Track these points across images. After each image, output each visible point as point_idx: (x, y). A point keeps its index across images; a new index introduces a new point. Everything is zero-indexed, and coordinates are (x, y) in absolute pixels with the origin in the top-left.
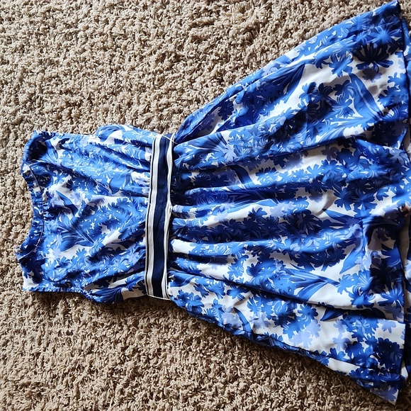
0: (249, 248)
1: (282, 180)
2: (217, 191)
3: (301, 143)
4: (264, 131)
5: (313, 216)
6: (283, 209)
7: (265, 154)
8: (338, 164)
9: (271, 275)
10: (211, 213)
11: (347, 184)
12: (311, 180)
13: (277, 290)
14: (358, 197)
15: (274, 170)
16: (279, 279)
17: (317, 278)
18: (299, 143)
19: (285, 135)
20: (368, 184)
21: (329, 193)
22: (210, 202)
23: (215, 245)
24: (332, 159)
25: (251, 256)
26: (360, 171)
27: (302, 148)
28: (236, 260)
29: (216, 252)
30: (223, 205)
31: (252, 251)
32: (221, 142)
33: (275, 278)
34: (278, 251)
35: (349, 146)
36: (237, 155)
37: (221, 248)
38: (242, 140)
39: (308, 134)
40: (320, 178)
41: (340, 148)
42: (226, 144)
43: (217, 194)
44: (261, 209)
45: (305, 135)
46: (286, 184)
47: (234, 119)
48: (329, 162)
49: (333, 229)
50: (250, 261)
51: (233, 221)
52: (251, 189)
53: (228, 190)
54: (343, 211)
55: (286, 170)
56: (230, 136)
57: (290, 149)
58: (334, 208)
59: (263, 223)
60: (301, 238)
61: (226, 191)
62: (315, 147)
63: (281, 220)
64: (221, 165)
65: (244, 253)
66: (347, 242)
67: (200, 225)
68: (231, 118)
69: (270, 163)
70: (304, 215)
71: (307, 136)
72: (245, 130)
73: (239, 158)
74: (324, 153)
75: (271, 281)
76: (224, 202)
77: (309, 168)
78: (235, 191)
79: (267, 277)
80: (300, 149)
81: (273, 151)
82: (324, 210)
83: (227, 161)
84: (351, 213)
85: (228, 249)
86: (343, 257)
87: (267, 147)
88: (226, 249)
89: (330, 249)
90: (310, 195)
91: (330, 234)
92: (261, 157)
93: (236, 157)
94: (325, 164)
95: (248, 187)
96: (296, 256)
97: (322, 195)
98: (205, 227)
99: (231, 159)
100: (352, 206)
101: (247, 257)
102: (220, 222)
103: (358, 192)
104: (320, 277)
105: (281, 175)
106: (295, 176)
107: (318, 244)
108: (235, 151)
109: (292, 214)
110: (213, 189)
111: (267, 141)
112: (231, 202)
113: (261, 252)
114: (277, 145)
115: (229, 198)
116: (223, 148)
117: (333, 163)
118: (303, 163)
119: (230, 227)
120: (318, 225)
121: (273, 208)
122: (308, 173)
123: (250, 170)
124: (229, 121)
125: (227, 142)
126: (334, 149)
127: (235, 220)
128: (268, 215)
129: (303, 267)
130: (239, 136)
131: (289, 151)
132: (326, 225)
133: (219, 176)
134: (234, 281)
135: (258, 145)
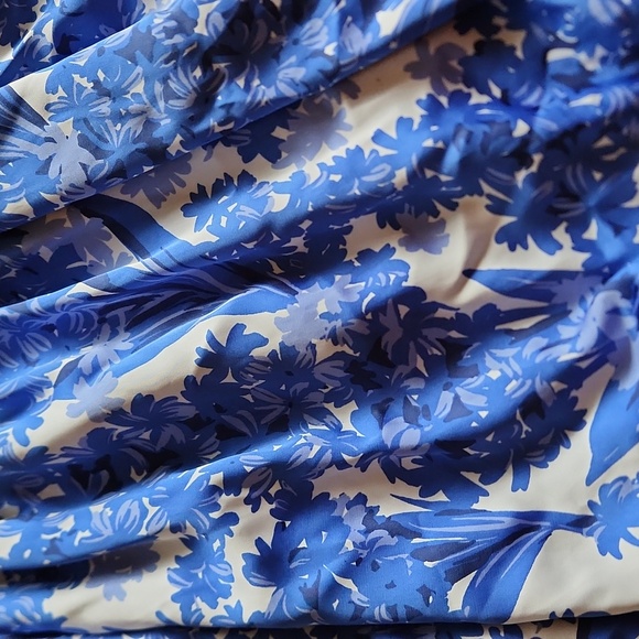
0: (232, 483)
1: (292, 203)
2: (52, 309)
3: (330, 50)
4: (178, 39)
5: (436, 306)
6: (322, 308)
7: (202, 126)
8: (477, 98)
9: (338, 563)
10: (49, 392)
11: (537, 158)
12: (401, 177)
13: (381, 613)
14: (575, 198)
15: (246, 179)
16: (375, 567)
17: (508, 522)
18: (321, 53)
19: (260, 37)
20: (605, 141)
21: (469, 209)
22: (33, 356)
23: (96, 508)
24: (451, 87)
25: (244, 512)
26: (567, 101)
27: (338, 69)
28: (190, 542)
29: (108, 532)
30: (89, 353)
31: (245, 493)
32: (22, 122)
33: (356, 566)
34: (342, 465)
35: (497, 29)
36: (97, 152)
37: (122, 513)
38: (102, 91)
39: (343, 14)
40: (434, 158)
41: (467, 44)
42: (40, 122)
43: (53, 319)
44: (238, 328)
45: (334, 21)
46: (309, 216)
47: (48, 30)
48: (444, 100)
49: (509, 332)
50: (248, 531)
51: (142, 402)
52: (182, 265)
53: (93, 291)
54: (535, 260)
55: (292, 169)
56: (51, 89)
57: (293, 83)
58: (499, 260)
59: (257, 377)
60: (405, 395)
61: (89, 298)
62: (381, 54)
63: (324, 349)
64: (42, 207)
65: (216, 507)
66: (584, 365)
67: (19, 450)
68: (38, 31)
69: (226, 160)
70: (403, 310)
71: (342, 21)
72: (101, 52)
73: (107, 165)
74: (415, 71)
75: (348, 583)
76: (88, 342)
77: (379, 137)
78: (120, 290)
79: (329, 570)
80: (328, 76)
81: (228, 106)
82: (469, 273)
83: (63, 185)
84: (569, 258)
85: (152, 510)
86: (577, 422)
87: (204, 99)
88: (144, 512)
89: (531, 405)
90: (400, 234)
91: (509, 352)
92: (191, 141)
93: (93, 163)
94: (433, 108)
95: (169, 263)
96: (407, 464)
97: (443, 223)
98: (41, 454)
99: (79, 177)
100: (560, 234)
101: (231, 518)
102: (95, 419)
103: (574, 177)
104: (518, 515)
105: (279, 188)
106: (336, 178)
107: (481, 401)
108: (84, 142)
109: (361, 317)
110: (34, 304)
111: (198, 73)
112: (114, 334)
113: (276, 488)
114: (241, 82)
115: (102, 321)
116: (35, 140)
117: (459, 99)
118: (349, 128)
119: (137, 426)
120: (454, 334)
121: (283, 313)
122: (383, 152)
123: (158, 201)
124: (32, 45)
125: (46, 116)
126: (445, 52)
127: (150, 397)
128: (273, 345)
129: (441, 497)
130: (84, 82)
131: (290, 92)
132: (485, 326)
133: (46, 253)
134: (206, 622)
135: (169, 95)
